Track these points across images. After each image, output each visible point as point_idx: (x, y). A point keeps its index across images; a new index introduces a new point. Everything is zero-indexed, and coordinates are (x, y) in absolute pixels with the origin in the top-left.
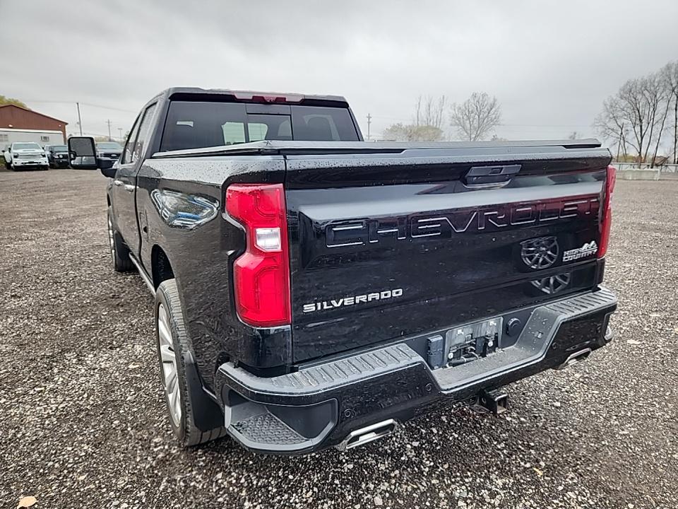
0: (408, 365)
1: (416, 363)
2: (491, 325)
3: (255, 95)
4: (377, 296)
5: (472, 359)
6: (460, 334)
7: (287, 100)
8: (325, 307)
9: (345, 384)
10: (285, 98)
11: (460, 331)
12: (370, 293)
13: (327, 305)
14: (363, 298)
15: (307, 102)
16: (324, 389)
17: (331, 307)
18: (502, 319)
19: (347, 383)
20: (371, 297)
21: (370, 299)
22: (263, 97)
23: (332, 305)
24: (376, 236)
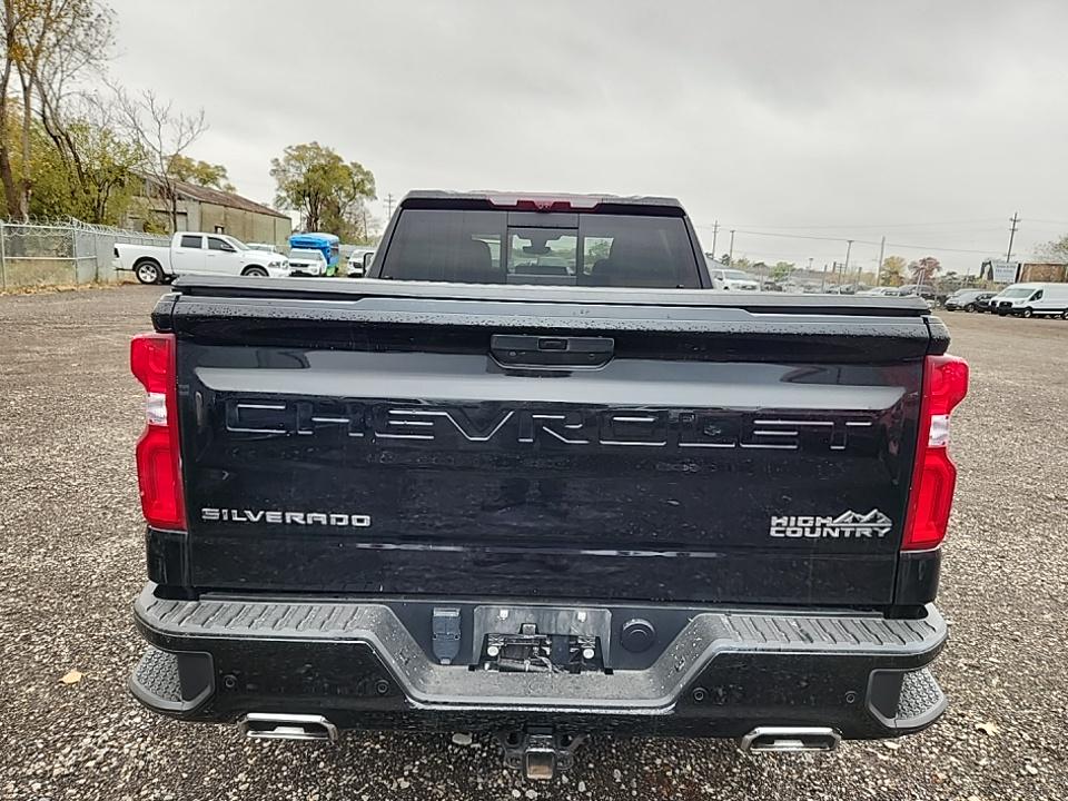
0: (341, 639)
1: (356, 639)
2: (582, 620)
3: (522, 199)
4: (322, 518)
5: (539, 669)
6: (504, 617)
7: (572, 205)
8: (236, 518)
9: (223, 635)
10: (569, 204)
11: (504, 613)
12: (311, 512)
13: (239, 516)
14: (299, 517)
15: (607, 208)
16: (192, 634)
17: (245, 519)
18: (608, 614)
19: (229, 635)
20: (311, 517)
21: (310, 521)
22: (532, 202)
23: (245, 516)
24: (311, 425)
